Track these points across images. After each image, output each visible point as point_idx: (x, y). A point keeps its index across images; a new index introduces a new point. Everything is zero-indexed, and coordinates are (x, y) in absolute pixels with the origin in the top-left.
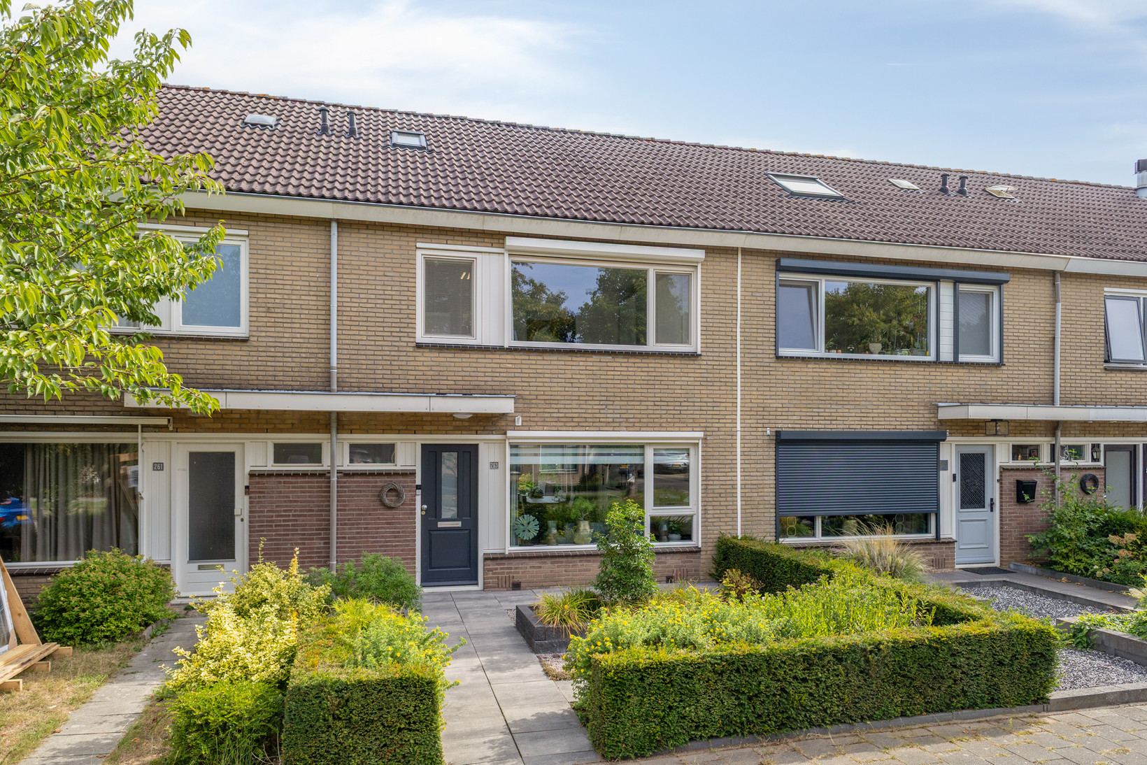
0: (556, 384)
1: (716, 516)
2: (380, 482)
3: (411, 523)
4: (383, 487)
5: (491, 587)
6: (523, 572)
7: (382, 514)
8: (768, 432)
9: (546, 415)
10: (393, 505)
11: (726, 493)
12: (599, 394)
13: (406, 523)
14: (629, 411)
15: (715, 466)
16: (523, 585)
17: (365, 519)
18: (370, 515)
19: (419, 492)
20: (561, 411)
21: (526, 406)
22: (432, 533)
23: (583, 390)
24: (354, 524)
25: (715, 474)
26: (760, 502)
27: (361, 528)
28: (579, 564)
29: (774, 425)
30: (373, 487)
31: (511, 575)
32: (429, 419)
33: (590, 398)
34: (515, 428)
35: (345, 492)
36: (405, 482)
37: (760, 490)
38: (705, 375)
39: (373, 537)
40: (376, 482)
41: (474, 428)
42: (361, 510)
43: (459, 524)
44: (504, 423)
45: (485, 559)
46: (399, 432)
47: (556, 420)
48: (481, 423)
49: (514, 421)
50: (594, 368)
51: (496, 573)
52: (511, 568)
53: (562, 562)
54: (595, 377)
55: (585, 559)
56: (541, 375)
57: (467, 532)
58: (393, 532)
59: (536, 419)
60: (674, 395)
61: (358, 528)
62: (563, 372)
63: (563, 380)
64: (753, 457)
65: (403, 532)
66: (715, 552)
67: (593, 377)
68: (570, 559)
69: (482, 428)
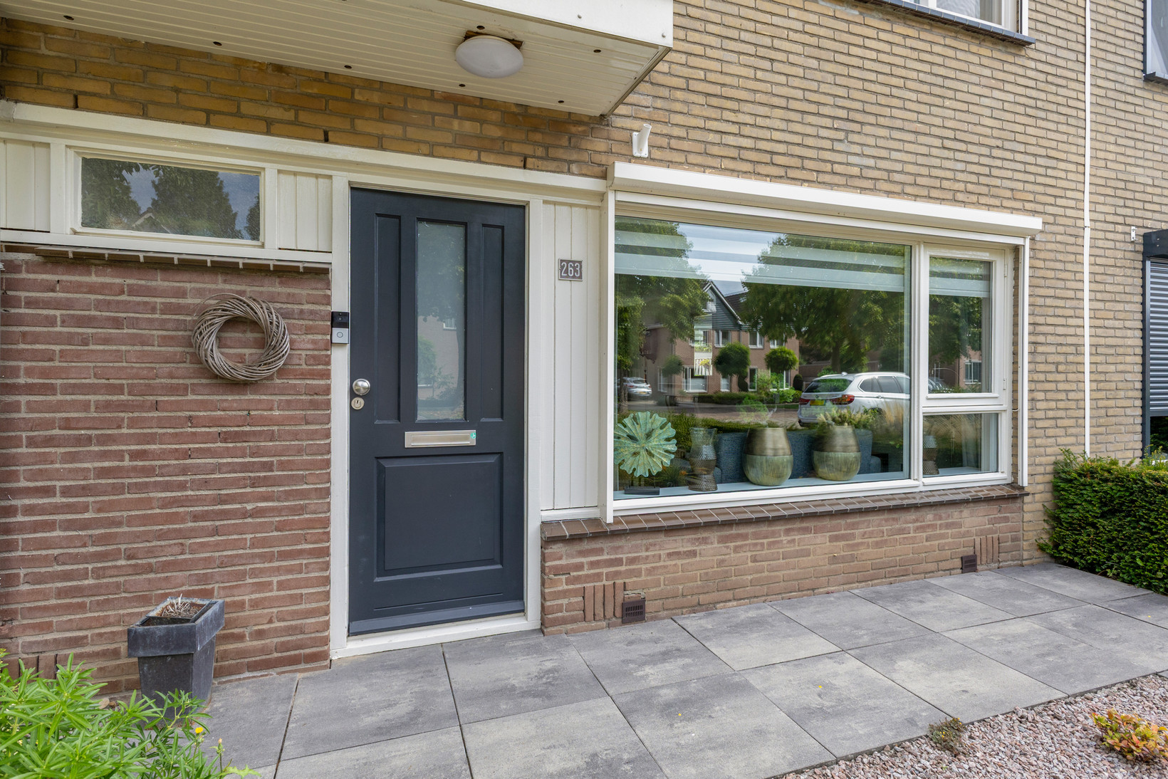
0: (734, 57)
1: (1051, 414)
2: (197, 292)
3: (312, 435)
4: (203, 311)
5: (564, 621)
6: (650, 572)
7: (203, 405)
8: (1133, 234)
9: (712, 137)
10: (241, 373)
11: (1067, 363)
12: (830, 100)
13: (295, 435)
14: (895, 155)
15: (1049, 302)
16: (650, 607)
17: (133, 423)
18: (156, 406)
19: (341, 335)
20: (747, 130)
21: (659, 103)
22: (387, 464)
23: (796, 82)
24: (89, 440)
25: (1050, 320)
26: (1120, 385)
27: (119, 455)
28: (784, 539)
29: (1140, 222)
30: (168, 309)
31: (619, 582)
32: (376, 98)
33: (813, 108)
34: (631, 158)
35: (51, 321)
36: (291, 299)
37: (1120, 359)
38: (1034, 93)
39: (167, 487)
40: (182, 294)
41: (516, 148)
42: (119, 389)
43: (468, 438)
44: (601, 145)
45: (547, 542)
46: (269, 127)
47: (734, 153)
48: (538, 137)
49: (629, 143)
50: (822, 32)
51: (577, 580)
52: (618, 562)
53: (745, 537)
54: (824, 55)
55: (798, 525)
56: (698, 25)
57: (492, 460)
58: (245, 467)
59: (685, 145)
60: (979, 129)
61: (104, 455)
62: (751, 26)
63: (751, 50)
64: (1109, 288)
65: (282, 465)
66: (1048, 496)
67: (816, 53)
68: (764, 528)
69: (540, 152)
